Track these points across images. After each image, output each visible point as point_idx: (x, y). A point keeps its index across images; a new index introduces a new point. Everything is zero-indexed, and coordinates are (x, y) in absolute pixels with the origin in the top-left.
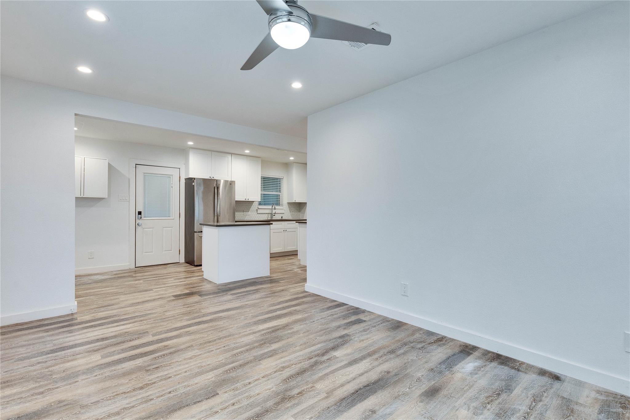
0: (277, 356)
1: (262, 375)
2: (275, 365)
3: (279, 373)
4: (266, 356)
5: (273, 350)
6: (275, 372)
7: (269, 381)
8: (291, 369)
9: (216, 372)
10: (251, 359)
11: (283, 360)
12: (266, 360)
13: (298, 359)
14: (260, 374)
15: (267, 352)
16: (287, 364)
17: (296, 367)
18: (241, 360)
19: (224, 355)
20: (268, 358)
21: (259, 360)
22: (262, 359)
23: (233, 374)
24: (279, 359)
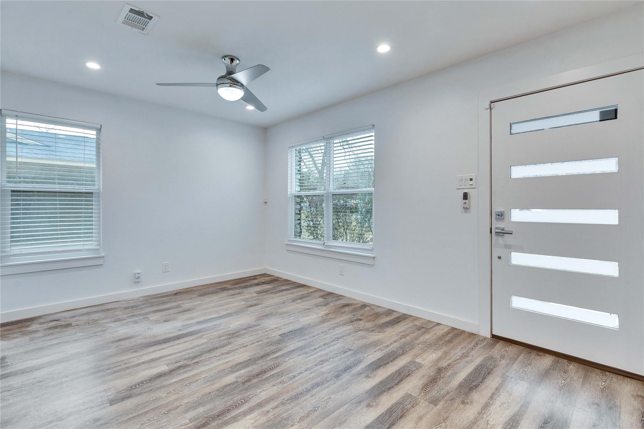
0: (231, 364)
1: (248, 347)
2: (235, 355)
3: (233, 349)
4: (244, 365)
5: (234, 372)
6: (236, 349)
7: (243, 343)
8: (221, 352)
9: (285, 351)
10: (259, 361)
11: (226, 360)
12: (244, 360)
13: (210, 362)
14: (250, 348)
15: (241, 370)
16: (224, 356)
17: (216, 354)
18: (269, 360)
19: (289, 366)
20: (241, 362)
21: (250, 359)
22: (247, 361)
23: (273, 348)
24: (230, 361)
